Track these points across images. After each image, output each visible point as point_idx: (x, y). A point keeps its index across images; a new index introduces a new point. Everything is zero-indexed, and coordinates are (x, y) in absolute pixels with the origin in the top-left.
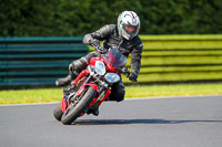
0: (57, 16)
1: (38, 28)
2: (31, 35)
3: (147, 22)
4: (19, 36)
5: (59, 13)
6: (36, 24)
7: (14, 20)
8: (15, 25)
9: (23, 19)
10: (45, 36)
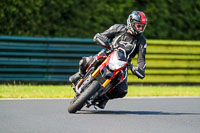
0: (93, 20)
1: (76, 29)
2: (70, 36)
3: (174, 29)
4: (58, 36)
5: (96, 17)
6: (74, 26)
7: (55, 22)
8: (56, 27)
9: (63, 22)
10: (82, 37)
